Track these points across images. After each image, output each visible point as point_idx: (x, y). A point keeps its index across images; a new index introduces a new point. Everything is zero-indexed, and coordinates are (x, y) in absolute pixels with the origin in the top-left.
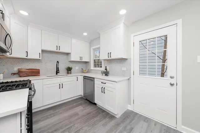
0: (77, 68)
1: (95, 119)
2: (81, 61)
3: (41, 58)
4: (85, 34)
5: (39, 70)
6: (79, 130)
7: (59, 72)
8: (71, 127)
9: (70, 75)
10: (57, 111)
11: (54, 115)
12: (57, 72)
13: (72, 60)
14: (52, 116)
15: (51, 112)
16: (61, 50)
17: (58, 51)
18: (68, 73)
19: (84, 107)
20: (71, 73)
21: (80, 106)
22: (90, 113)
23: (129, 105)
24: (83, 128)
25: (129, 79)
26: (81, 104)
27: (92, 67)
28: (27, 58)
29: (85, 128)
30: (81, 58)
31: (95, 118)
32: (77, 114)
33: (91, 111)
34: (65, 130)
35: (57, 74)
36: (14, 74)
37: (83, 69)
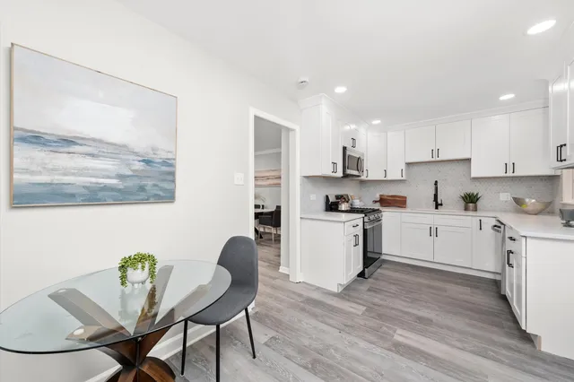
0: (504, 197)
2: (508, 174)
3: (404, 178)
4: (508, 97)
5: (405, 197)
7: (441, 205)
9: (470, 213)
13: (473, 175)
17: (436, 159)
18: (466, 209)
19: (473, 293)
28: (385, 179)
30: (509, 166)
35: (437, 209)
36: (376, 202)
37: (518, 201)
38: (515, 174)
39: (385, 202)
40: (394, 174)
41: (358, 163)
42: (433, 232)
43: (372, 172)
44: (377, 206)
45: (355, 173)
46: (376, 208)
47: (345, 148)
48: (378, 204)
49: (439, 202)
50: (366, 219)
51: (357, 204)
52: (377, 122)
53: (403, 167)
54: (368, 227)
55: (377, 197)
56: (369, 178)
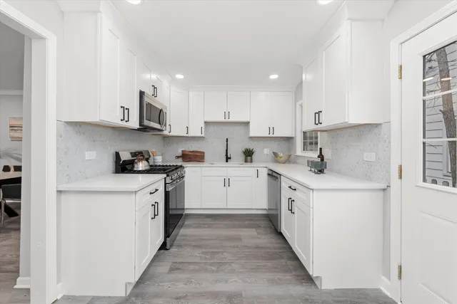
0: (266, 151)
1: (264, 263)
2: (271, 135)
3: (203, 135)
4: (274, 77)
5: (204, 153)
6: (225, 263)
7: (230, 158)
8: (218, 253)
9: (249, 164)
10: (217, 222)
11: (210, 226)
12: (228, 159)
13: (252, 134)
14: (207, 226)
15: (209, 221)
16: (232, 119)
17: (227, 120)
18: (246, 161)
19: (258, 233)
20: (251, 161)
21: (255, 230)
22: (262, 248)
23: (383, 278)
24: (233, 265)
25: (384, 190)
26: (257, 227)
27: (299, 151)
28: (187, 135)
29: (235, 266)
30: (271, 130)
31: (266, 260)
32: (239, 239)
33: (268, 245)
34: (208, 252)
35: (227, 161)
36: (178, 157)
37: (275, 154)
38: (274, 135)
39: (187, 157)
40: (195, 131)
41: (160, 115)
42: (227, 183)
43: (175, 127)
44: (179, 162)
45: (157, 126)
46: (179, 164)
47: (142, 94)
48: (180, 159)
49: (229, 156)
50: (168, 180)
51: (159, 160)
52: (180, 76)
53: (203, 125)
54: (170, 188)
55: (179, 153)
56: (172, 134)
